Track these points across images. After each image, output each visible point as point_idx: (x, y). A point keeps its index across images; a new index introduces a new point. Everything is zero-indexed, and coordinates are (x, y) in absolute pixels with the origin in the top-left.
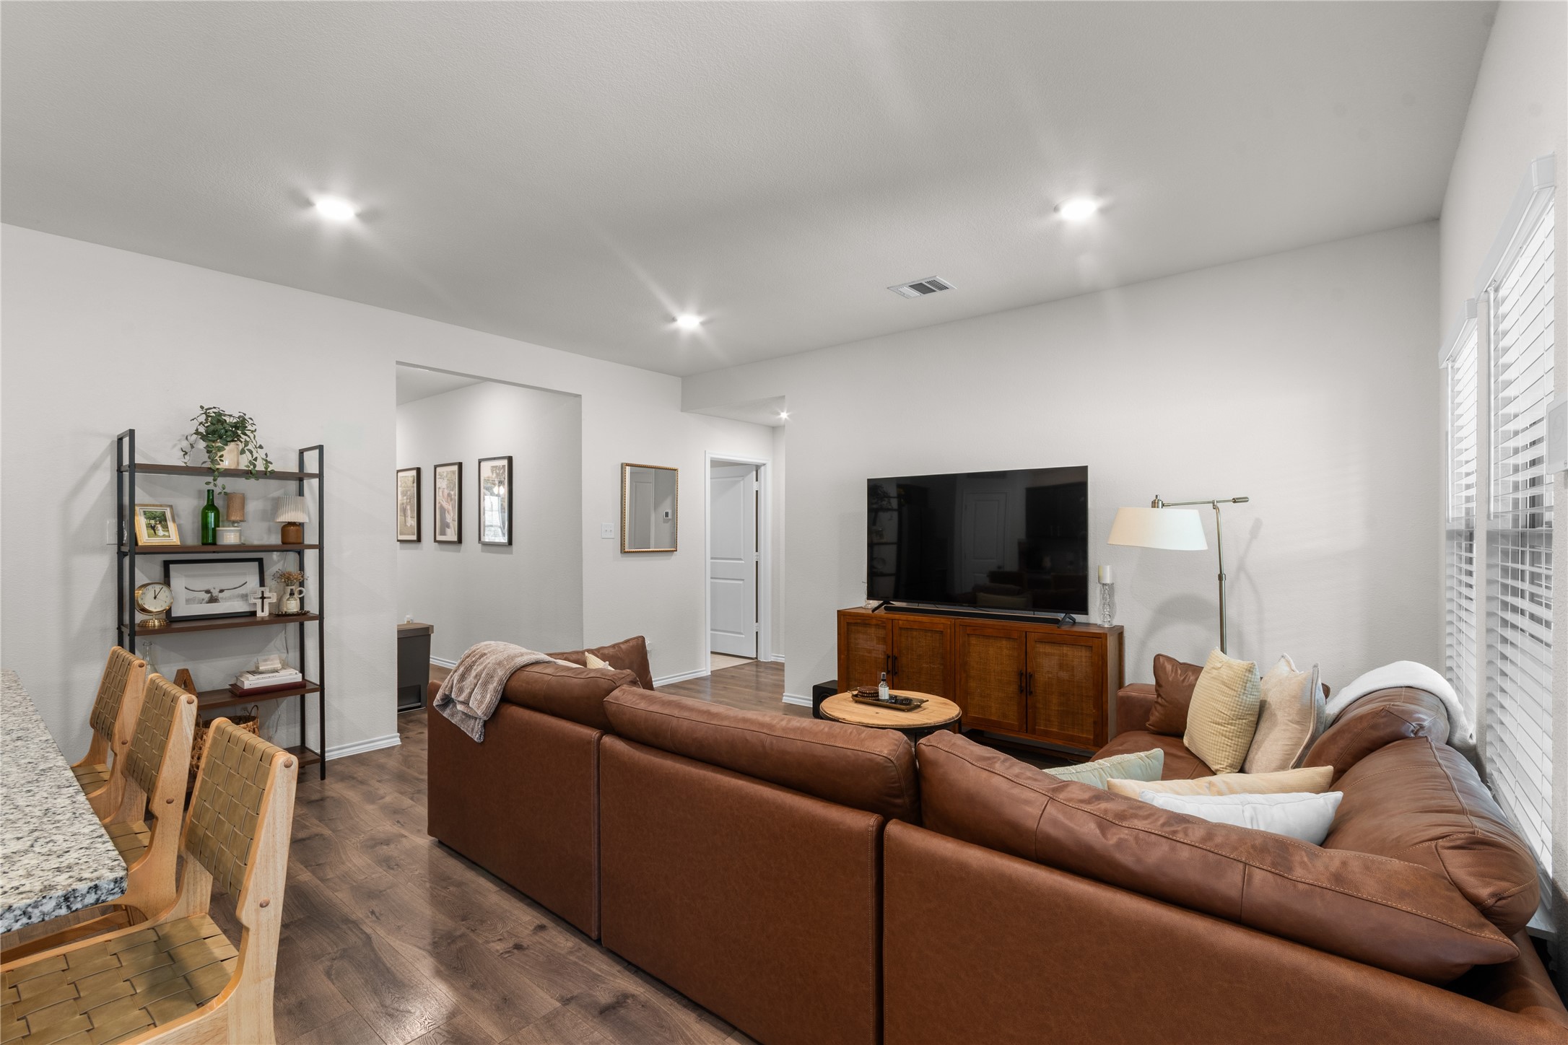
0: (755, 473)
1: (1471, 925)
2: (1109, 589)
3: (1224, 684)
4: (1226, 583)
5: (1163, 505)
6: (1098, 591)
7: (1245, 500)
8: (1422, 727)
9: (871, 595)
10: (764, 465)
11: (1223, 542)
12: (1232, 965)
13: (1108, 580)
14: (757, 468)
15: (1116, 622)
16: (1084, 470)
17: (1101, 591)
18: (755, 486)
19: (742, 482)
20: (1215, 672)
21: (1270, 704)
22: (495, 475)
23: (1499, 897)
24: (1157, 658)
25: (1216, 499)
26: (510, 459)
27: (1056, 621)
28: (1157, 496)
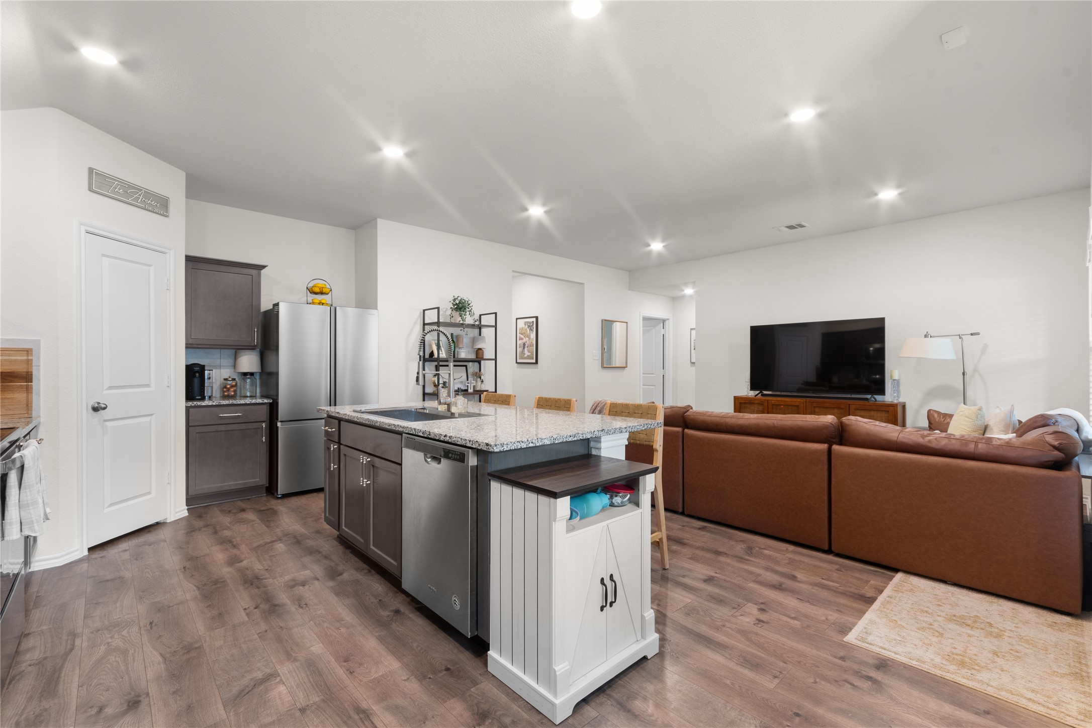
0: (662, 324)
1: (1050, 450)
2: (897, 383)
3: (967, 417)
4: (967, 377)
5: (931, 337)
6: (890, 383)
7: (978, 334)
8: (1057, 421)
9: (753, 388)
10: (668, 319)
11: (965, 355)
12: (971, 471)
13: (896, 377)
14: (664, 321)
15: (901, 400)
16: (882, 320)
17: (892, 384)
18: (662, 332)
19: (654, 330)
20: (961, 413)
21: (990, 425)
22: (527, 326)
23: (1060, 444)
24: (929, 411)
25: (961, 333)
26: (537, 318)
27: (867, 399)
28: (927, 332)
